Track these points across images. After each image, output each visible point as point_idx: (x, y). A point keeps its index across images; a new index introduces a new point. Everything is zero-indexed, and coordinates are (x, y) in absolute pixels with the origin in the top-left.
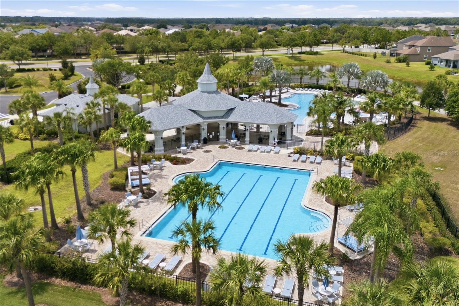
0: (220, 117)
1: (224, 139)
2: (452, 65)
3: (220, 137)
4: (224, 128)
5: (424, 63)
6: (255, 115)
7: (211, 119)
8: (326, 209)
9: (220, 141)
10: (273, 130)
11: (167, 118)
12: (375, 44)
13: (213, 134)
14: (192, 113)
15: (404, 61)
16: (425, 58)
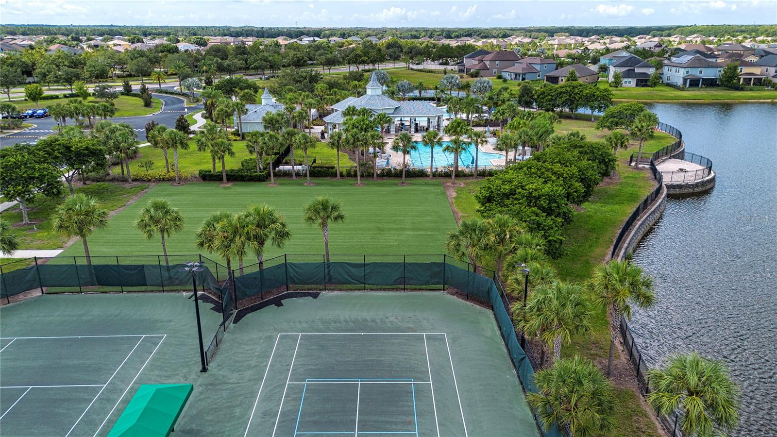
2: (521, 78)
4: (394, 122)
5: (496, 77)
12: (438, 60)
15: (476, 76)
16: (495, 73)
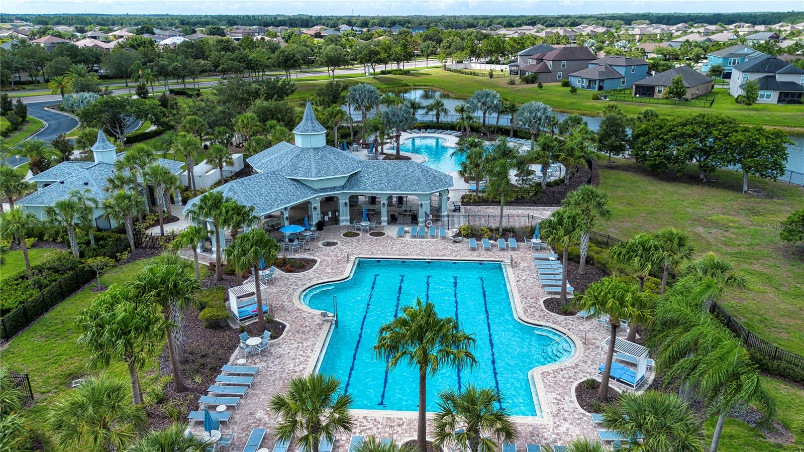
0: (340, 187)
1: (346, 221)
2: (597, 86)
3: (341, 218)
4: (346, 203)
5: (560, 83)
6: (394, 181)
7: (327, 192)
8: (555, 323)
9: (342, 224)
10: (423, 203)
11: (260, 195)
12: (486, 56)
13: (330, 215)
14: (295, 183)
15: (533, 82)
16: (559, 77)
